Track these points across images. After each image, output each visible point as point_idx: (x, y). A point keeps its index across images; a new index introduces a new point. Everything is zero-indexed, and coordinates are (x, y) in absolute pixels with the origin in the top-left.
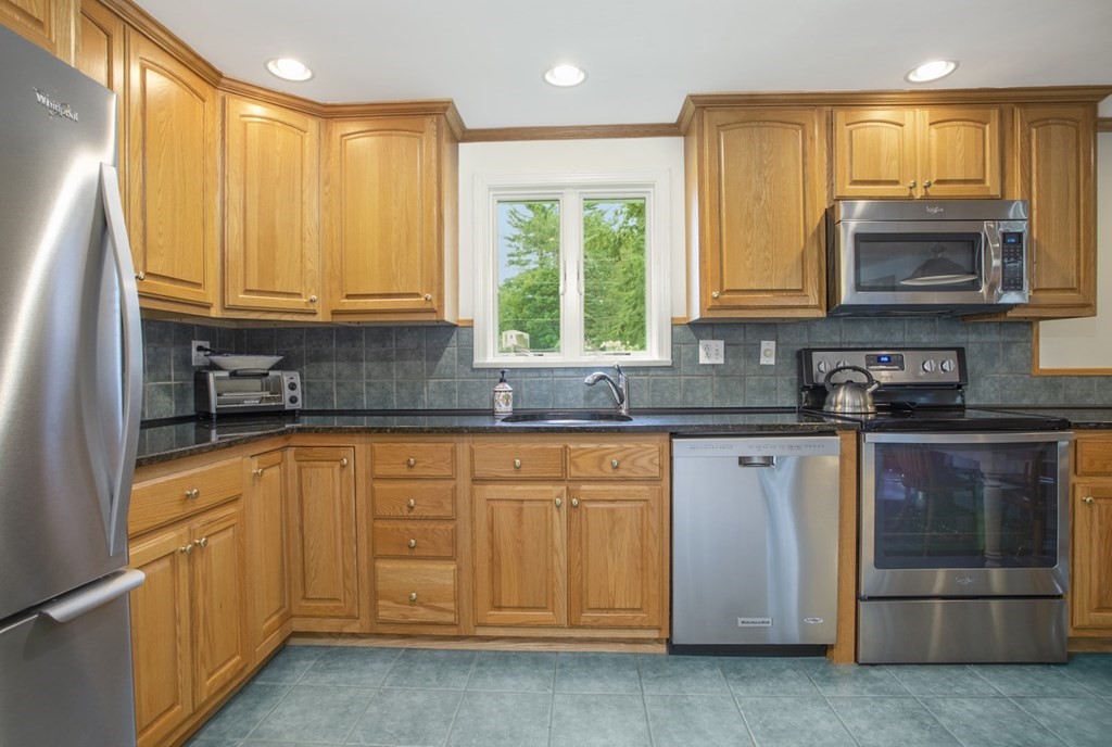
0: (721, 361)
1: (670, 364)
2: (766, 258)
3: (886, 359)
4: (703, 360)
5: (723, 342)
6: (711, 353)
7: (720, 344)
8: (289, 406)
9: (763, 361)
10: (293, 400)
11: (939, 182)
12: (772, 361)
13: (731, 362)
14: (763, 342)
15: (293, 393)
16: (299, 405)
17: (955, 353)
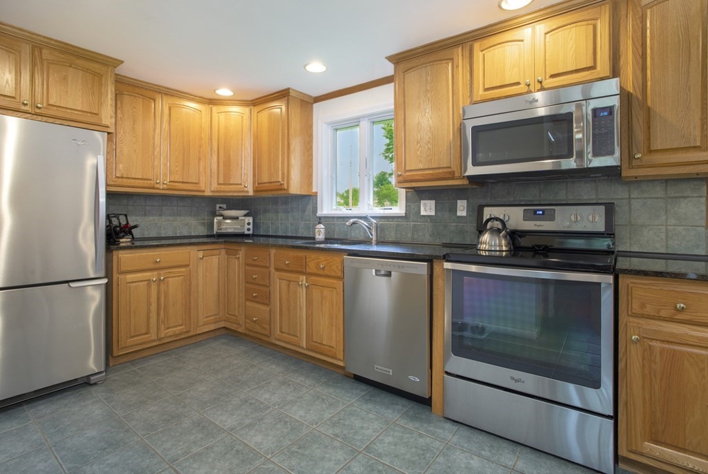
0: (433, 213)
1: (404, 215)
2: (428, 148)
3: (541, 212)
4: (423, 213)
5: (434, 201)
6: (428, 208)
7: (433, 202)
8: (246, 232)
9: (459, 214)
10: (249, 230)
11: (552, 76)
12: (464, 214)
13: (439, 214)
14: (458, 201)
15: (249, 227)
16: (251, 232)
17: (603, 207)
